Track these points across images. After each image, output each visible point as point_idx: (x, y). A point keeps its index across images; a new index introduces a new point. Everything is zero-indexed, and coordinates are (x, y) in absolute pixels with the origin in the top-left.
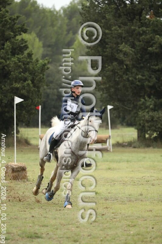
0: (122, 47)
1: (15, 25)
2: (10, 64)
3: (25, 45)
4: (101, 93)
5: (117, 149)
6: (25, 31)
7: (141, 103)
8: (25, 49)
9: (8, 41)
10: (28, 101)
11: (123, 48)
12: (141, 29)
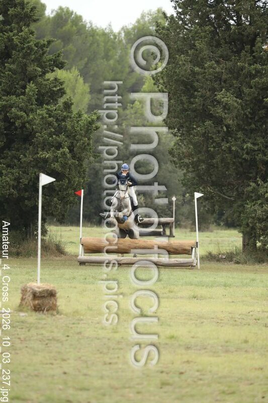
0: (222, 96)
1: (45, 55)
2: (35, 119)
3: (60, 89)
4: (185, 171)
5: (208, 264)
6: (61, 66)
7: (250, 189)
8: (60, 94)
9: (32, 82)
10: (62, 181)
11: (223, 98)
12: (252, 66)
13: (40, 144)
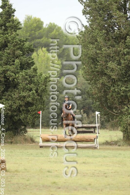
1: (24, 45)
2: (19, 76)
3: (32, 62)
8: (32, 65)
9: (17, 59)
11: (111, 65)
12: (125, 50)
13: (21, 89)
